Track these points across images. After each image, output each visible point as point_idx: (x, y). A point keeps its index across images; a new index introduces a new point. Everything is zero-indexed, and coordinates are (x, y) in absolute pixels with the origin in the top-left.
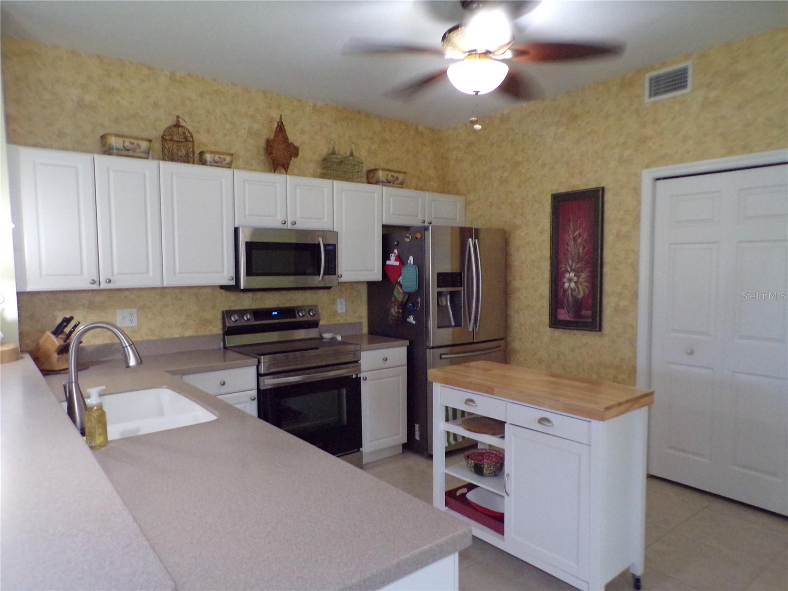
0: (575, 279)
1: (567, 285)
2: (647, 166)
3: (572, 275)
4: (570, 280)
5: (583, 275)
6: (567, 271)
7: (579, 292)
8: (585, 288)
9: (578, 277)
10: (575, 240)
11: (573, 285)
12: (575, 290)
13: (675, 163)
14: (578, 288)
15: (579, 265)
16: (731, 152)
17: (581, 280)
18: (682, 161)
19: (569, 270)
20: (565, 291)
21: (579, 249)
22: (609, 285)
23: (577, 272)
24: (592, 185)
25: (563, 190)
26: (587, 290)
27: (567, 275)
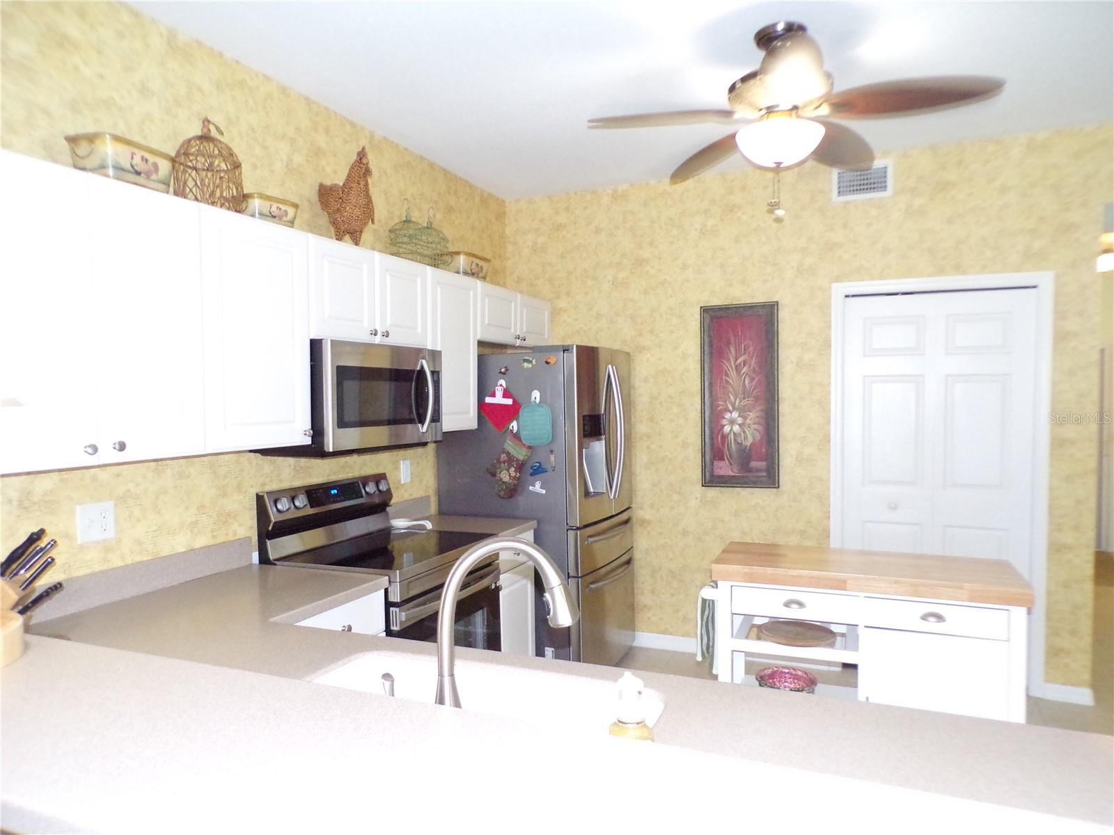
0: (740, 420)
1: (727, 429)
2: (838, 279)
3: (735, 415)
4: (732, 422)
5: (752, 415)
6: (727, 410)
7: (746, 438)
8: (756, 432)
9: (745, 418)
10: (738, 368)
11: (736, 428)
12: (740, 434)
13: (872, 278)
14: (744, 432)
15: (745, 402)
16: (941, 271)
17: (748, 421)
18: (881, 277)
19: (731, 408)
20: (724, 437)
21: (744, 381)
22: (788, 429)
23: (743, 411)
24: (760, 298)
25: (716, 301)
26: (757, 434)
27: (728, 416)
